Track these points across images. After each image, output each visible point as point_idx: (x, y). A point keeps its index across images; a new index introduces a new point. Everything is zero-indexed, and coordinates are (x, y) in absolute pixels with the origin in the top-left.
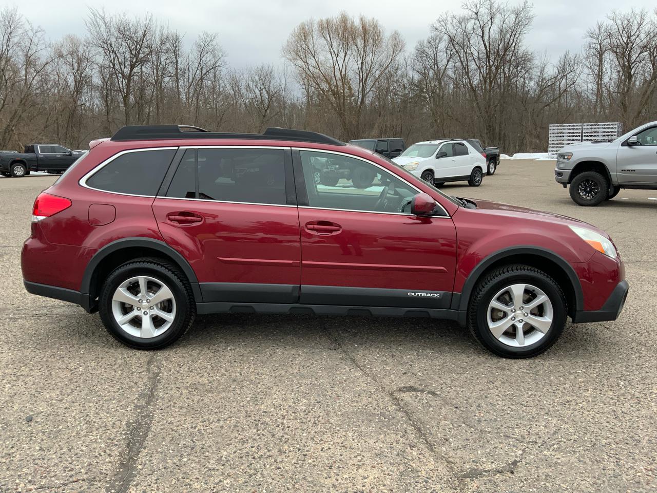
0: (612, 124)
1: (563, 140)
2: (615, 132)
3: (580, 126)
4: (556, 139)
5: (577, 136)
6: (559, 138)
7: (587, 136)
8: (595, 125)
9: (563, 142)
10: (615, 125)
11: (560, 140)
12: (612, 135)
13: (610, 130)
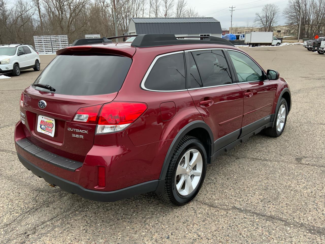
0: (65, 36)
1: (42, 44)
2: (67, 40)
3: (49, 37)
4: (38, 44)
5: (49, 42)
6: (40, 43)
7: (54, 42)
8: (57, 36)
9: (42, 45)
10: (66, 36)
11: (41, 44)
12: (65, 42)
13: (64, 39)
